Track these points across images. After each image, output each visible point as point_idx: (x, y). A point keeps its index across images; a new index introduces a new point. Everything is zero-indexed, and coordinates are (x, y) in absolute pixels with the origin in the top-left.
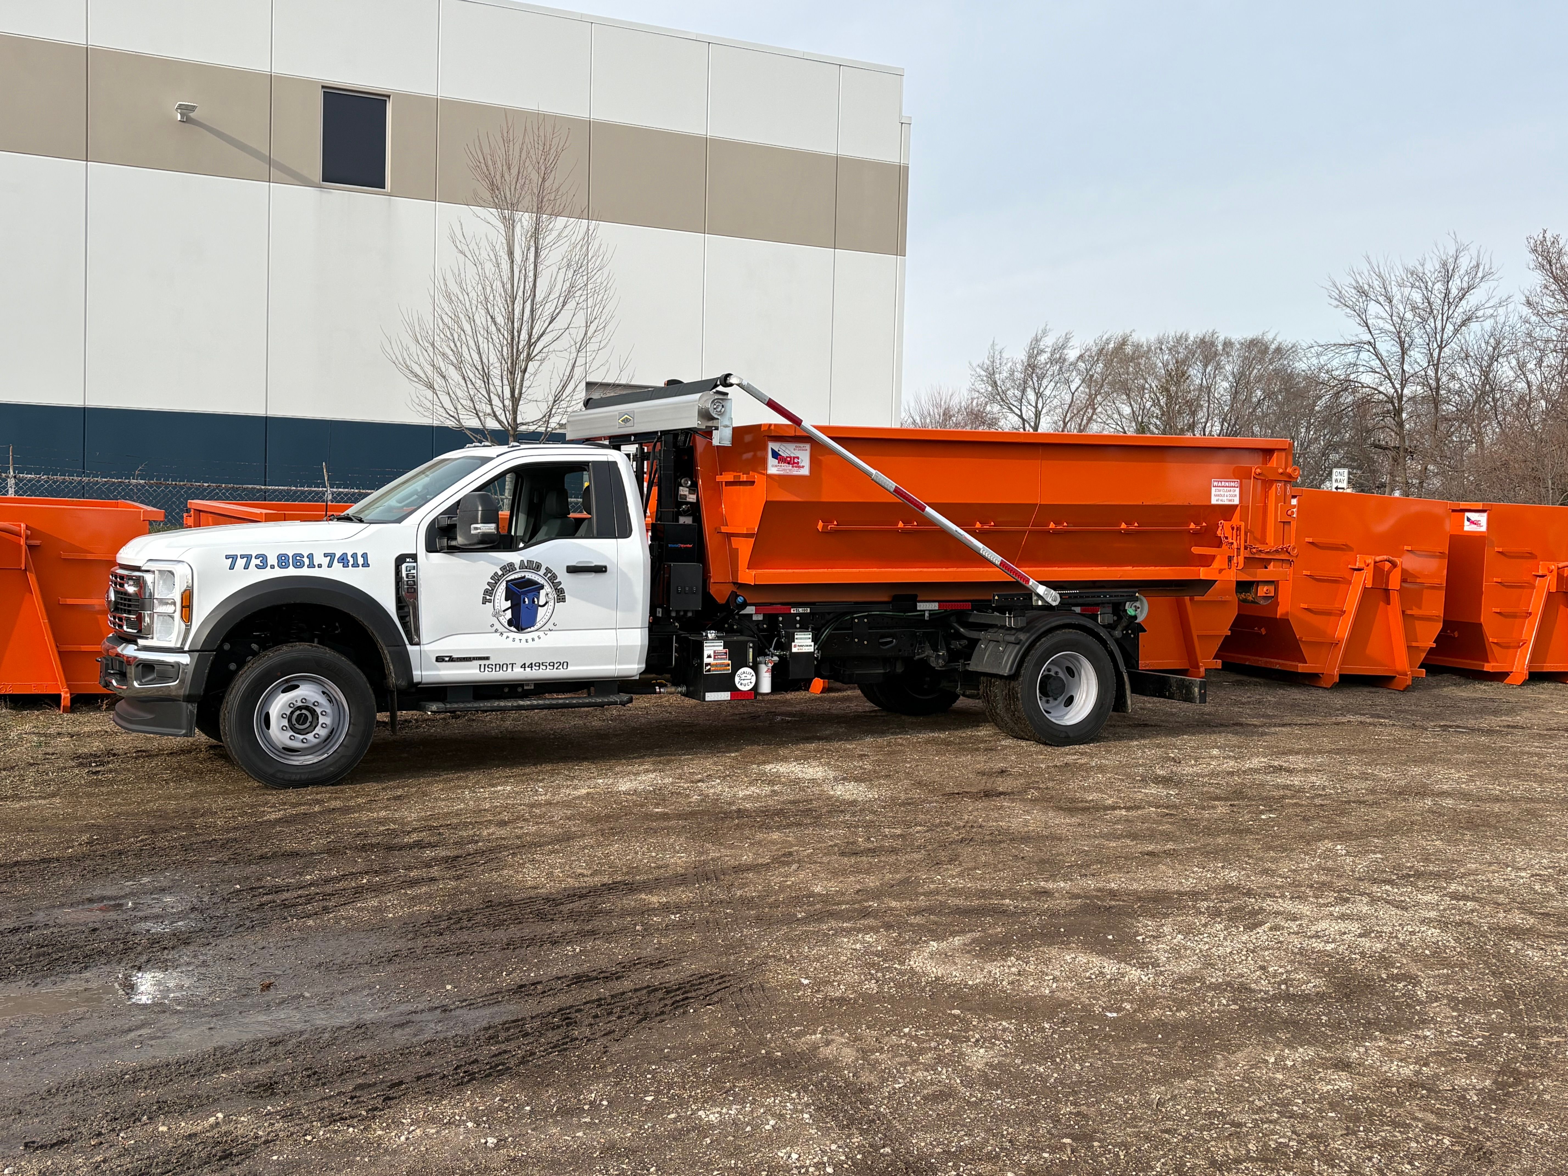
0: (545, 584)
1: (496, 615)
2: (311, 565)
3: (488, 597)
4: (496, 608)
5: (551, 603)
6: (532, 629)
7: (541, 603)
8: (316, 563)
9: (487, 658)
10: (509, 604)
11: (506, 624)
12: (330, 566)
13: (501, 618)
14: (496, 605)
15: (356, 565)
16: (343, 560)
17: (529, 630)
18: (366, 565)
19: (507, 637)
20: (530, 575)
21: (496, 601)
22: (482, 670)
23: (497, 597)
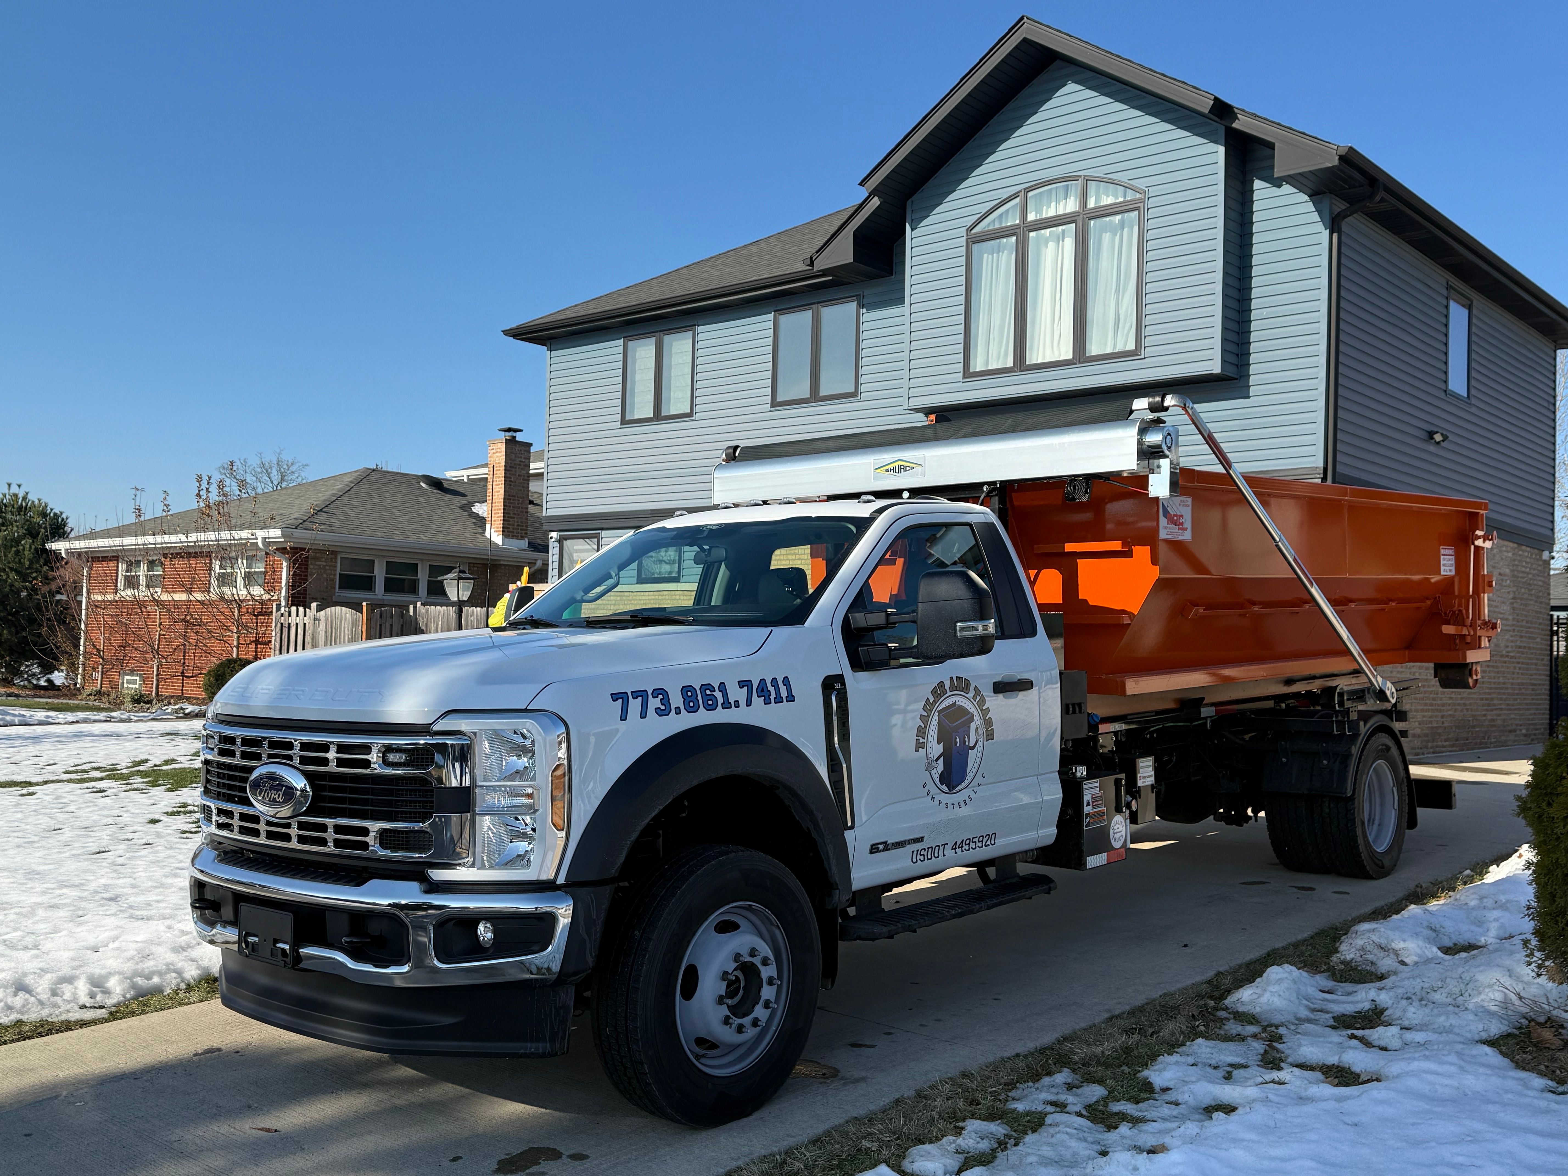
0: (975, 713)
1: (929, 768)
2: (726, 705)
3: (921, 740)
4: (929, 756)
5: (980, 744)
6: (963, 785)
7: (971, 745)
8: (732, 701)
9: (920, 840)
10: (939, 749)
11: (937, 781)
12: (749, 704)
13: (933, 772)
14: (930, 750)
15: (779, 700)
16: (763, 691)
17: (960, 787)
18: (791, 698)
19: (940, 802)
20: (961, 701)
21: (930, 745)
22: (914, 860)
23: (929, 740)
